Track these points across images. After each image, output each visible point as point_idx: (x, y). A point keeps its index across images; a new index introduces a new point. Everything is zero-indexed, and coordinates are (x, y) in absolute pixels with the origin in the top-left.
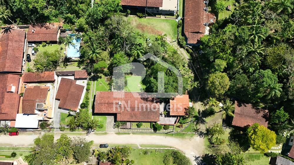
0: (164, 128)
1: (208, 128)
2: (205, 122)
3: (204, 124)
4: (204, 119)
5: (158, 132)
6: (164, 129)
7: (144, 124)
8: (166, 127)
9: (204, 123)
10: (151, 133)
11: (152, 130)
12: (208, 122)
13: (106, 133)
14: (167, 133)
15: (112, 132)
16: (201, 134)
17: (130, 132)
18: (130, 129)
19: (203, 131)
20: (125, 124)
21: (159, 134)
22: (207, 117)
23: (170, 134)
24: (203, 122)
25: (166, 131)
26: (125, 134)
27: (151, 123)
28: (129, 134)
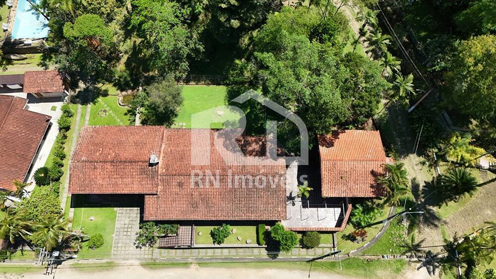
0: (301, 241)
1: (452, 240)
2: (438, 219)
3: (436, 226)
4: (435, 209)
5: (282, 255)
6: (304, 246)
7: (235, 229)
8: (308, 239)
9: (436, 223)
10: (260, 261)
11: (264, 252)
12: (448, 220)
13: (110, 263)
14: (314, 259)
15: (130, 262)
16: (430, 261)
17: (190, 260)
18: (190, 248)
19: (434, 251)
20: (172, 232)
21: (287, 264)
22: (444, 204)
23: (322, 265)
24: (431, 220)
25: (310, 254)
26: (173, 264)
27: (260, 225)
28: (186, 265)
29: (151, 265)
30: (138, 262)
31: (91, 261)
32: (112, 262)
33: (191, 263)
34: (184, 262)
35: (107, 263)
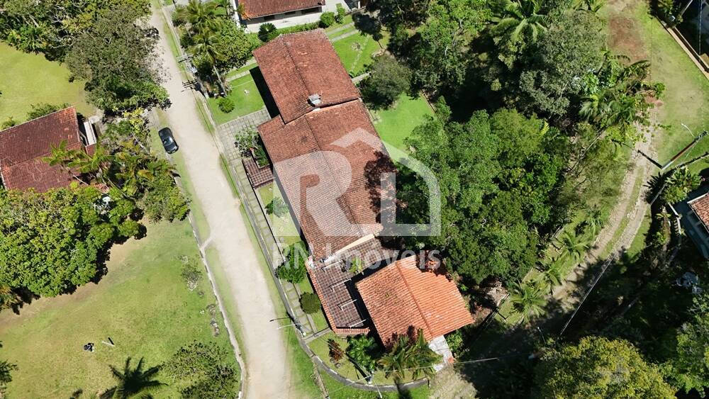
0: (305, 294)
5: (282, 283)
6: (302, 300)
7: (288, 218)
10: (269, 261)
14: (292, 319)
15: (220, 144)
17: (242, 195)
18: (252, 187)
21: (275, 291)
23: (290, 331)
25: (296, 312)
26: (232, 183)
28: (236, 194)
29: (224, 163)
30: (222, 150)
31: (208, 112)
32: (213, 129)
33: (239, 198)
34: (238, 191)
35: (212, 125)
